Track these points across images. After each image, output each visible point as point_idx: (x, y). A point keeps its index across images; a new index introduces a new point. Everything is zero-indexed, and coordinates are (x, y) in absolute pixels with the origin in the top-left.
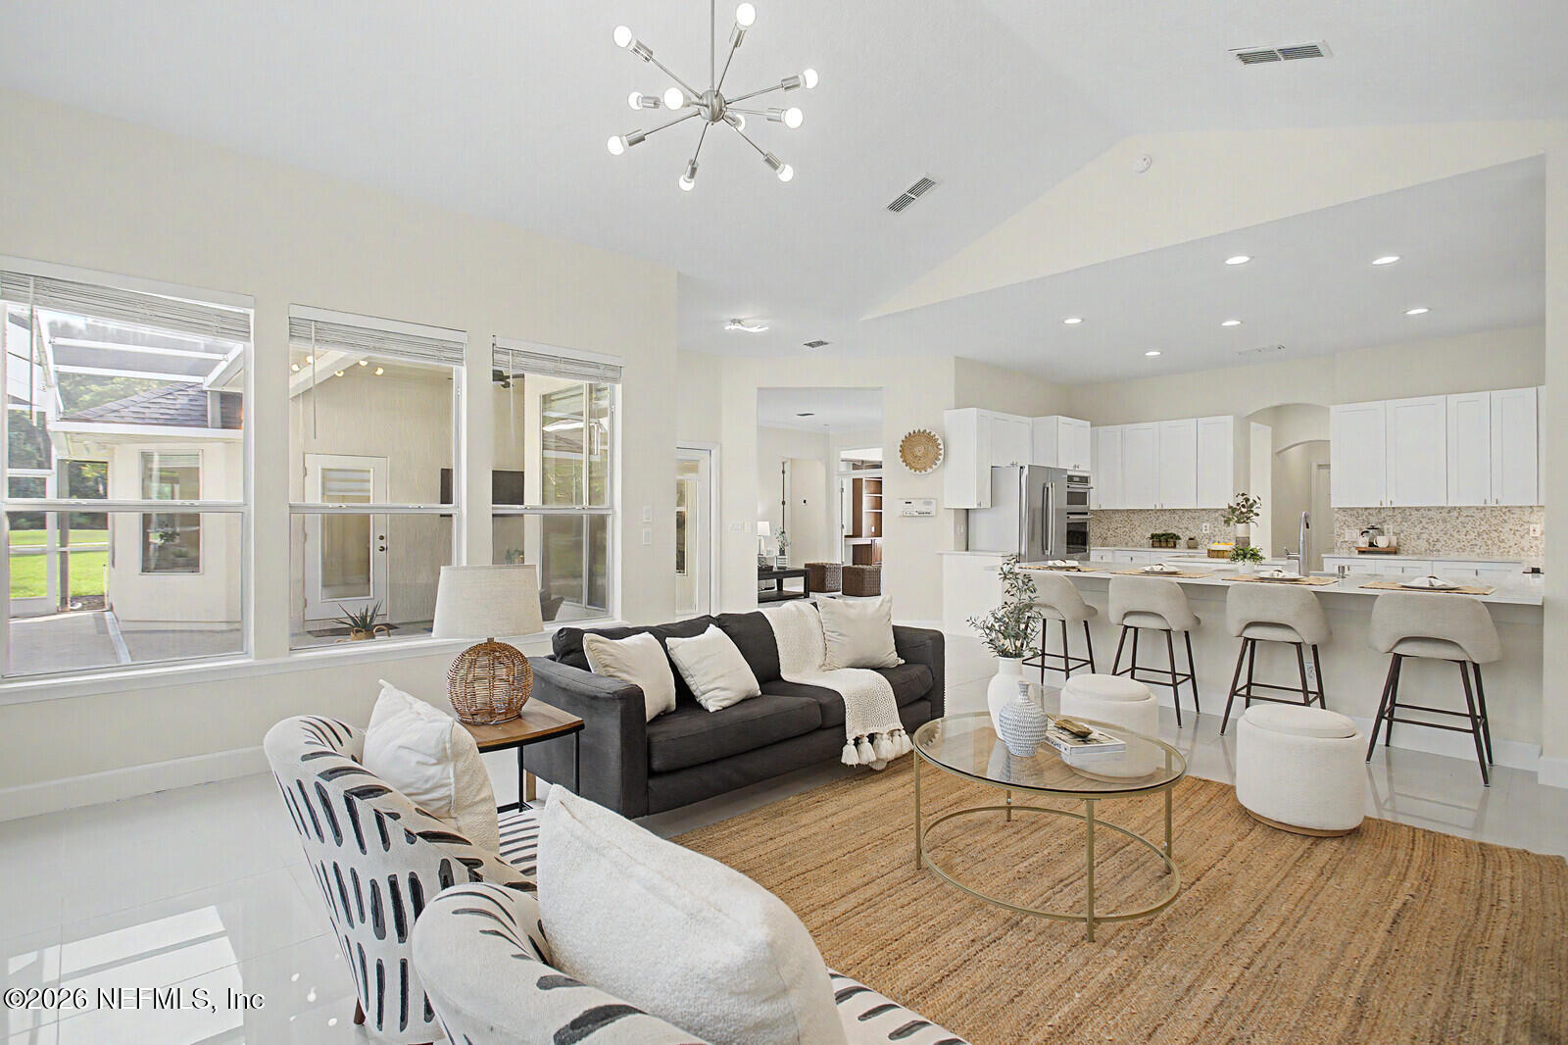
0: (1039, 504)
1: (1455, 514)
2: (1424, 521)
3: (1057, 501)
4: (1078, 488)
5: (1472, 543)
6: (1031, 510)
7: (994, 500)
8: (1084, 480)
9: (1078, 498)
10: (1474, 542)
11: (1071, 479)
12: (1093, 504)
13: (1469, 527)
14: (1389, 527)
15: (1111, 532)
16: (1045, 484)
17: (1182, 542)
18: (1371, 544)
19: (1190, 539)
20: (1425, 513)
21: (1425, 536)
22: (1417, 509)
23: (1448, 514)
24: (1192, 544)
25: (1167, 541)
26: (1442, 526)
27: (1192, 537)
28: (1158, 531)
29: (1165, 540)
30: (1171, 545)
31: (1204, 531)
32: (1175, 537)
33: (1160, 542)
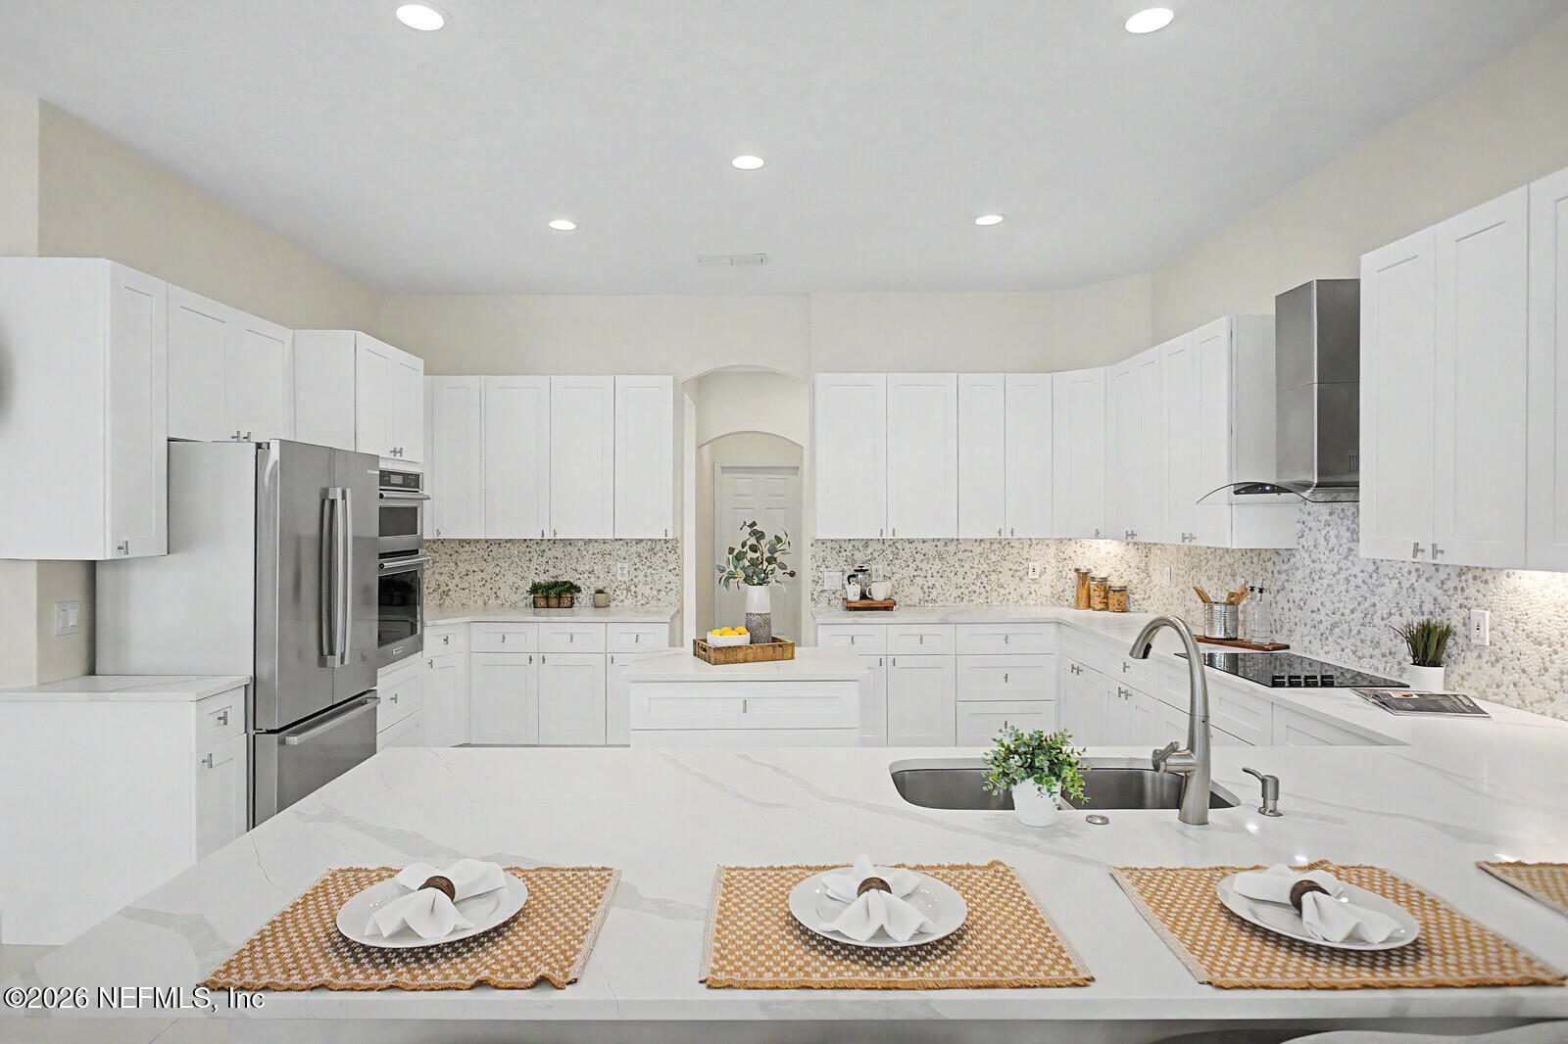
0: (310, 528)
1: (952, 548)
2: (919, 557)
3: (355, 521)
4: (399, 499)
5: (970, 589)
6: (291, 542)
7: (176, 538)
8: (412, 481)
9: (400, 520)
10: (973, 588)
11: (385, 477)
12: (428, 529)
13: (967, 567)
14: (878, 568)
15: (457, 580)
16: (325, 492)
17: (584, 598)
18: (863, 596)
19: (600, 592)
20: (920, 546)
21: (919, 580)
22: (911, 542)
23: (944, 549)
24: (601, 600)
25: (559, 596)
26: (938, 565)
27: (601, 588)
28: (543, 579)
29: (554, 595)
30: (567, 602)
31: (619, 578)
32: (572, 588)
33: (547, 598)
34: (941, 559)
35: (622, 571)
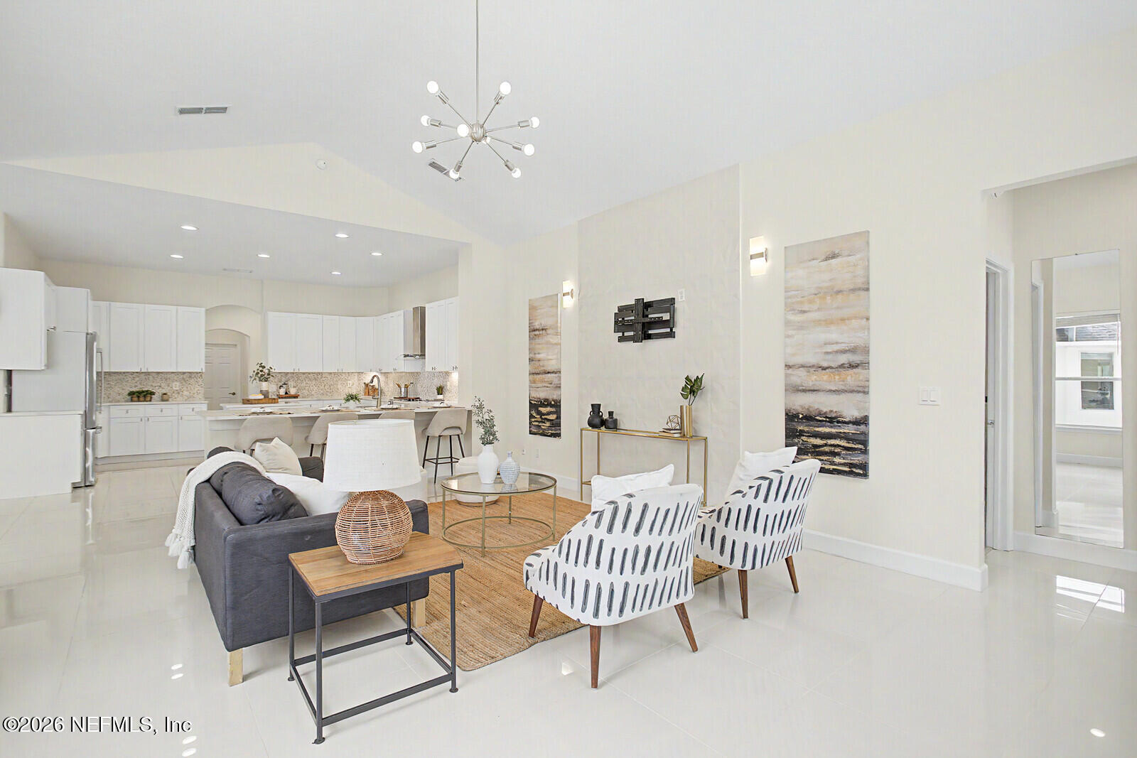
1: (320, 376)
2: (307, 379)
14: (291, 383)
17: (156, 397)
18: (286, 393)
19: (165, 394)
20: (308, 375)
21: (307, 388)
22: (304, 374)
23: (318, 375)
24: (165, 397)
25: (145, 396)
26: (314, 382)
27: (165, 392)
28: (134, 389)
29: (141, 396)
30: (149, 399)
31: (174, 388)
32: (153, 393)
33: (139, 397)
34: (316, 379)
35: (176, 386)
